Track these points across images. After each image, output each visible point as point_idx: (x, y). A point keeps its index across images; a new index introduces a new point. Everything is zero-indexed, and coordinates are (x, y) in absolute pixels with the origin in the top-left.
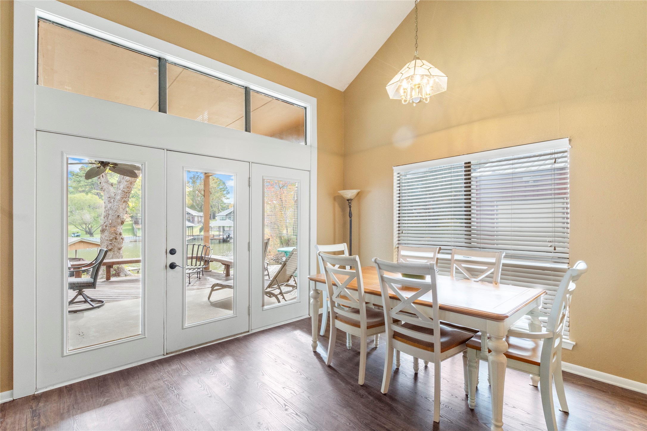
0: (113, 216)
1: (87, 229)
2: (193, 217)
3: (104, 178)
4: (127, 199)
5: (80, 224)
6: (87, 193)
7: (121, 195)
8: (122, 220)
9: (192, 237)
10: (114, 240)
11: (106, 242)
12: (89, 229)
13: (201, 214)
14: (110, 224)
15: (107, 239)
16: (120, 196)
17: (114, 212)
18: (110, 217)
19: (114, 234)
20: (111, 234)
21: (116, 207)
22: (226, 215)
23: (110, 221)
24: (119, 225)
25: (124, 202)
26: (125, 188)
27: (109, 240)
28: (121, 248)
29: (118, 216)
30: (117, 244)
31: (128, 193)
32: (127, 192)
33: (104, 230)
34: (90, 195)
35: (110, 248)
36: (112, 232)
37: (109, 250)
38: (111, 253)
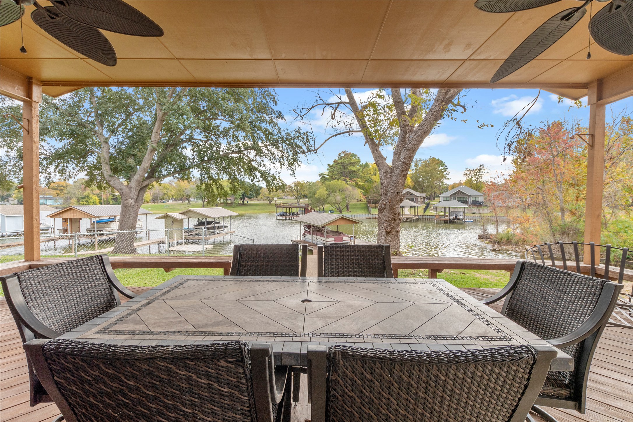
0: (392, 192)
1: (338, 207)
2: (417, 198)
5: (334, 204)
6: (338, 180)
8: (401, 198)
9: (417, 217)
10: (393, 221)
11: (385, 223)
12: (339, 207)
13: (424, 195)
14: (389, 203)
15: (386, 219)
17: (393, 188)
18: (389, 194)
19: (393, 215)
20: (390, 214)
21: (395, 182)
22: (451, 196)
23: (389, 199)
25: (403, 176)
27: (387, 221)
29: (398, 193)
30: (395, 225)
33: (383, 209)
34: (340, 181)
35: (389, 230)
36: (392, 211)
37: (388, 233)
38: (389, 236)
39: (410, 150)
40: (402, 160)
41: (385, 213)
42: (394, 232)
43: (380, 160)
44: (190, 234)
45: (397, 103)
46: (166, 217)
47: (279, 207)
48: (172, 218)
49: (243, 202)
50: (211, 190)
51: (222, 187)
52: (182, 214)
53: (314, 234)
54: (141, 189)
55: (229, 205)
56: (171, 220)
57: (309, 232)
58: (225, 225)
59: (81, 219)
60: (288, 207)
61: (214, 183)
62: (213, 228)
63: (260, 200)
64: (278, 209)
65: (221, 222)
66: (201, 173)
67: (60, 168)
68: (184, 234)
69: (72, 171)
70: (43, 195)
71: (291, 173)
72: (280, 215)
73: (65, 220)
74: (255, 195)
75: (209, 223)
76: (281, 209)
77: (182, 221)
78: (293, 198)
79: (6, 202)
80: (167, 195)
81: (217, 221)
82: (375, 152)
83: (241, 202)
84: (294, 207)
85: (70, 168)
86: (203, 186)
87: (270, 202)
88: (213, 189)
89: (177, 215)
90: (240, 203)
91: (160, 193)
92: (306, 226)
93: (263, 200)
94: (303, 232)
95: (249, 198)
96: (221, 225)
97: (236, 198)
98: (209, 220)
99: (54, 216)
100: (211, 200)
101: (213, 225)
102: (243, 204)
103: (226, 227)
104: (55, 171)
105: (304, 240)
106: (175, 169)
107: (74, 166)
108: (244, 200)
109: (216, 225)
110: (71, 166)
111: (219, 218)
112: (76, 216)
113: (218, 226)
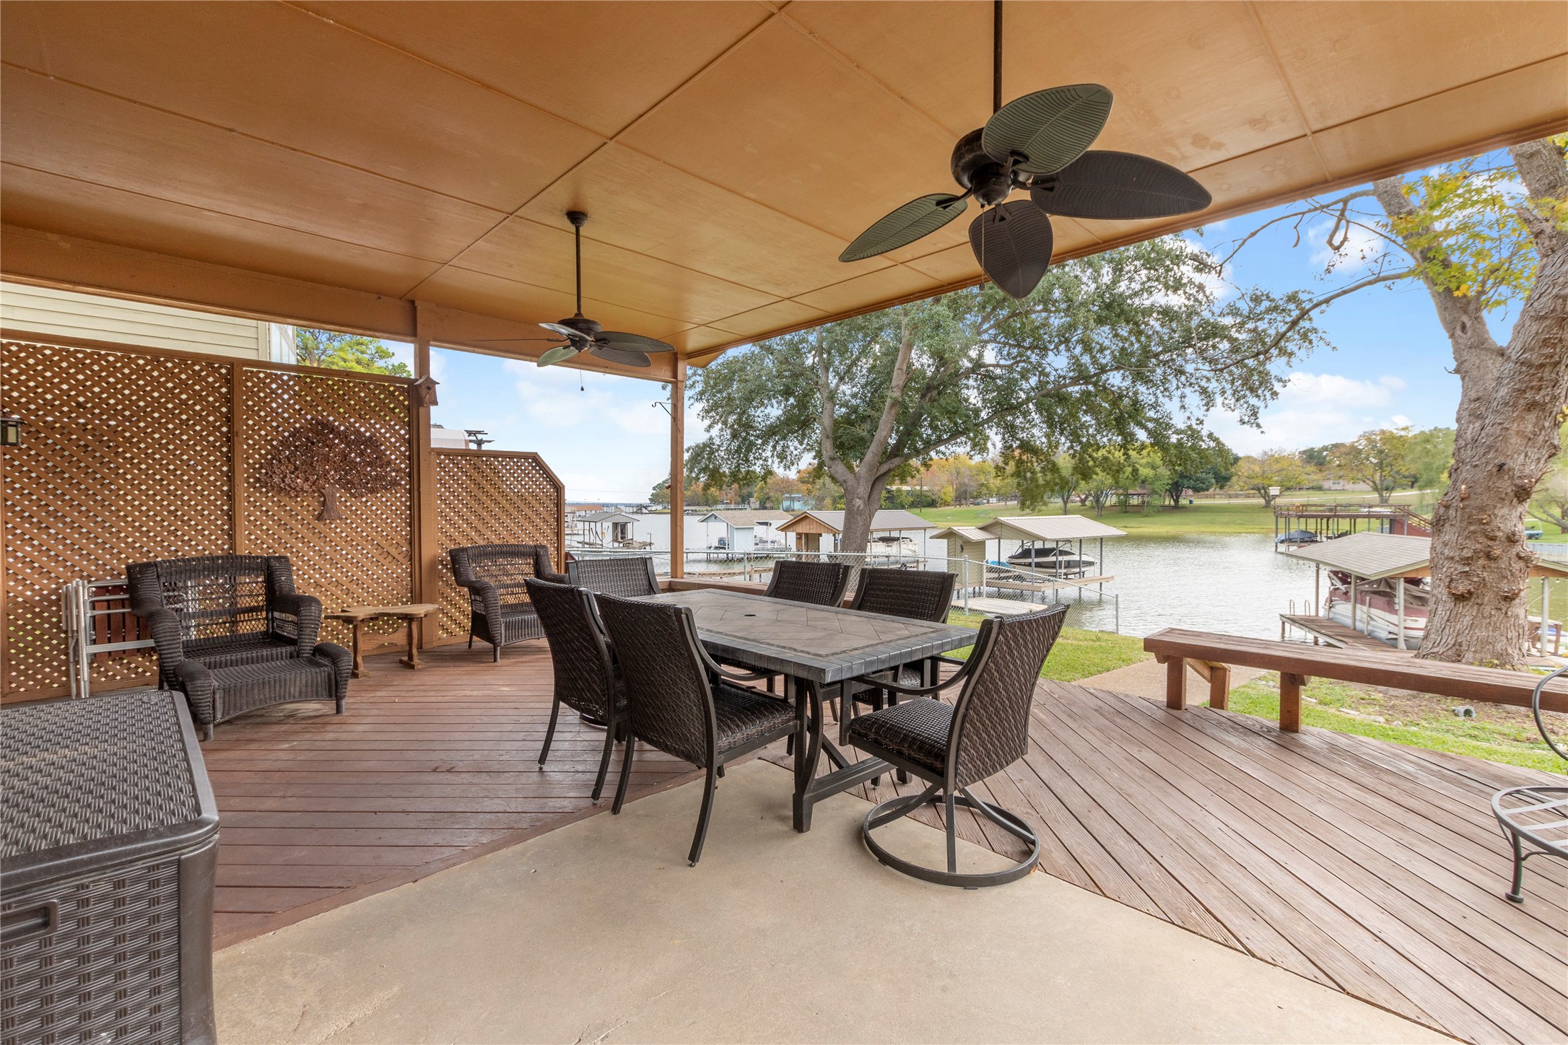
0: (1476, 466)
3: (1469, 334)
4: (1543, 393)
7: (1512, 379)
8: (1518, 482)
10: (1481, 562)
11: (1447, 564)
14: (1462, 500)
15: (1451, 554)
16: (1508, 383)
17: (1482, 451)
19: (1484, 539)
20: (1468, 537)
21: (1492, 430)
23: (1463, 487)
24: (1507, 502)
25: (1529, 410)
26: (1532, 349)
27: (1457, 558)
28: (1517, 595)
29: (1501, 467)
30: (1494, 575)
31: (1547, 369)
32: (1542, 366)
33: (1441, 523)
35: (1462, 588)
36: (1472, 528)
37: (1460, 598)
38: (1467, 613)
39: (1544, 318)
40: (1514, 358)
41: (1449, 534)
42: (1489, 596)
43: (1473, 359)
44: (1002, 575)
45: (1523, 161)
46: (949, 535)
47: (1288, 517)
48: (961, 537)
49: (1176, 501)
50: (1029, 475)
51: (1054, 468)
52: (982, 529)
53: (1363, 603)
54: (877, 479)
55: (1135, 509)
56: (959, 542)
57: (1346, 593)
58: (1084, 558)
59: (820, 535)
60: (1322, 517)
61: (1034, 459)
62: (1053, 565)
63: (1237, 496)
64: (1282, 521)
65: (1076, 550)
66: (1003, 438)
67: (779, 448)
68: (986, 575)
69: (795, 453)
70: (789, 493)
71: (1246, 419)
72: (1289, 541)
73: (799, 536)
74: (1213, 481)
75: (1043, 552)
76: (1293, 520)
77: (981, 545)
78: (1362, 486)
79: (747, 506)
80: (988, 488)
81: (1067, 548)
82: (1459, 332)
83: (1169, 501)
84: (1350, 517)
85: (792, 448)
86: (1011, 467)
87: (1268, 502)
88: (1033, 473)
89: (973, 533)
90: (1167, 503)
91: (972, 483)
92: (1336, 573)
93: (1248, 496)
94: (1325, 593)
95: (1196, 490)
96: (1076, 558)
97: (1154, 492)
98: (1038, 545)
99: (785, 529)
100: (1030, 498)
101: (1051, 559)
102: (1177, 508)
103: (1091, 564)
104: (772, 456)
105: (1329, 619)
106: (939, 437)
107: (796, 443)
108: (1178, 497)
109: (1060, 558)
110: (793, 445)
111: (1069, 541)
112: (813, 530)
113: (1069, 562)
